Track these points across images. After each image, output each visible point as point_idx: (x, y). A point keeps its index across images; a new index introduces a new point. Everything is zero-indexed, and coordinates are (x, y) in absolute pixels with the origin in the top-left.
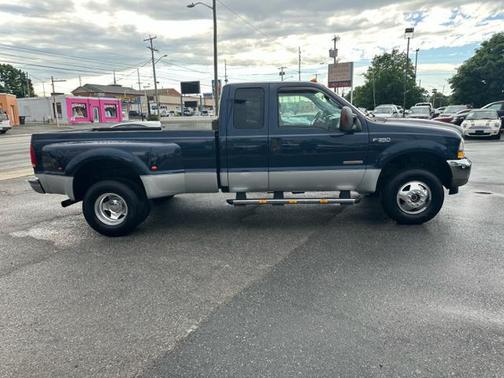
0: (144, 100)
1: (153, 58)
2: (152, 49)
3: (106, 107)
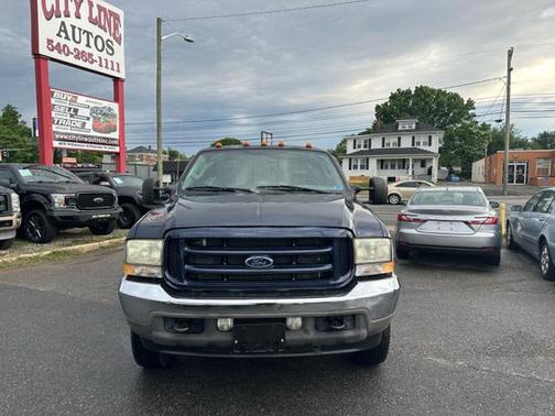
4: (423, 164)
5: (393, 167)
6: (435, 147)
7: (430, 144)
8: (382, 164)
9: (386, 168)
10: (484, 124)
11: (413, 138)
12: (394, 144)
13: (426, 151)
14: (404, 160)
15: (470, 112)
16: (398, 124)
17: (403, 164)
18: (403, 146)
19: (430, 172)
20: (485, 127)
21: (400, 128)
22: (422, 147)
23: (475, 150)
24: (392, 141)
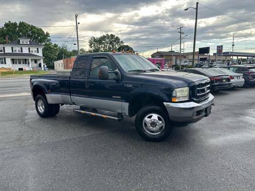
0: (174, 58)
1: (181, 37)
2: (181, 33)
3: (156, 62)
4: (36, 62)
5: (20, 63)
6: (40, 54)
7: (38, 52)
8: (13, 61)
9: (16, 63)
10: (55, 44)
11: (29, 48)
12: (19, 51)
13: (36, 56)
14: (26, 59)
15: (48, 38)
16: (19, 40)
17: (25, 62)
18: (24, 52)
19: (40, 65)
20: (56, 46)
21: (21, 43)
22: (34, 53)
23: (53, 56)
24: (17, 49)
